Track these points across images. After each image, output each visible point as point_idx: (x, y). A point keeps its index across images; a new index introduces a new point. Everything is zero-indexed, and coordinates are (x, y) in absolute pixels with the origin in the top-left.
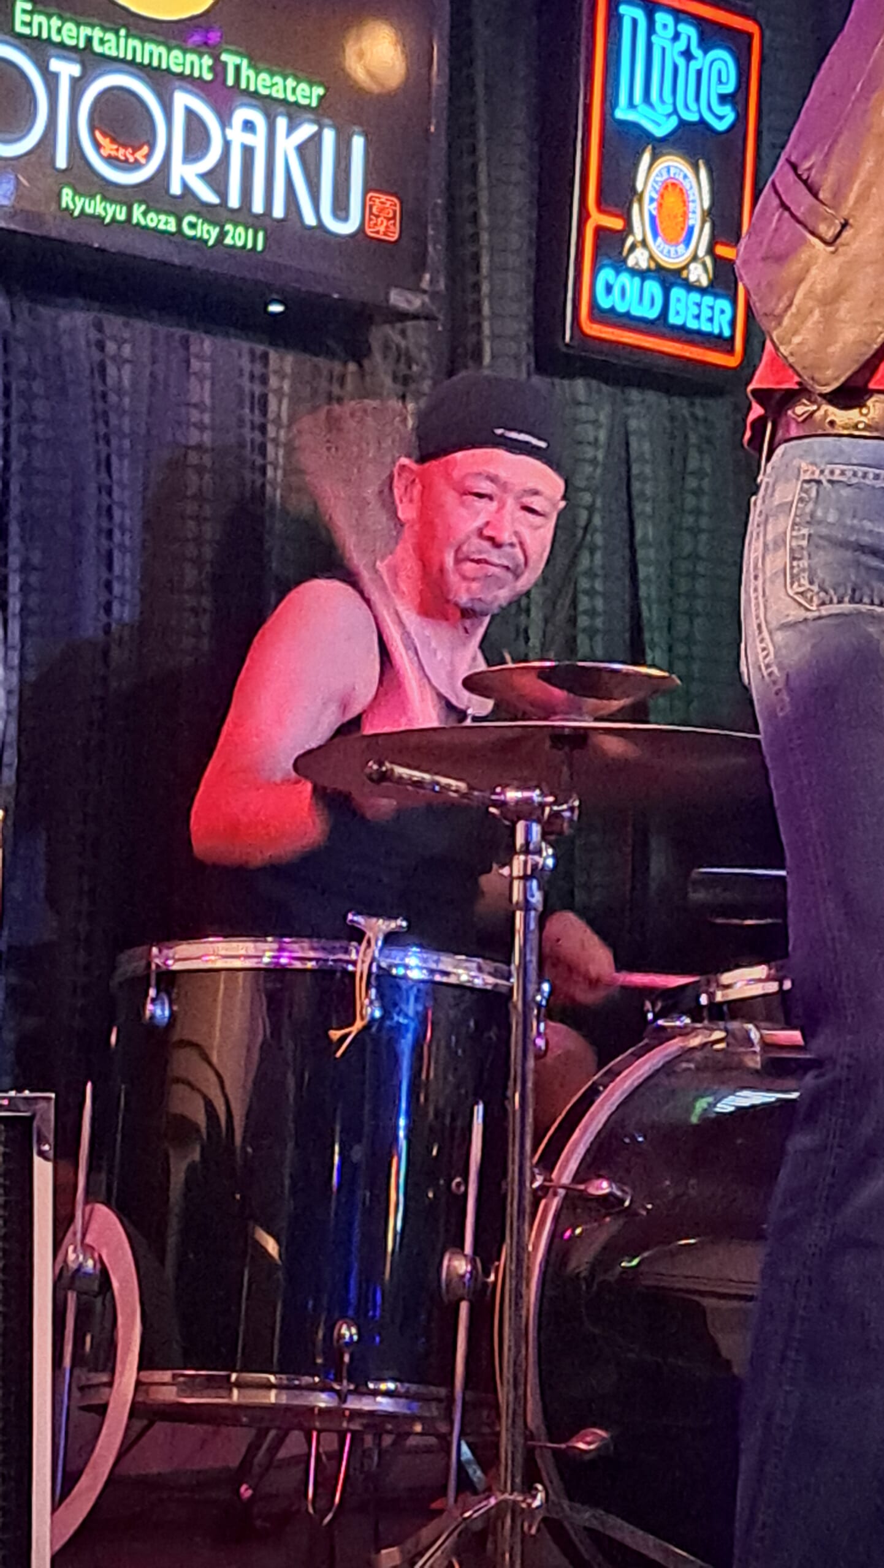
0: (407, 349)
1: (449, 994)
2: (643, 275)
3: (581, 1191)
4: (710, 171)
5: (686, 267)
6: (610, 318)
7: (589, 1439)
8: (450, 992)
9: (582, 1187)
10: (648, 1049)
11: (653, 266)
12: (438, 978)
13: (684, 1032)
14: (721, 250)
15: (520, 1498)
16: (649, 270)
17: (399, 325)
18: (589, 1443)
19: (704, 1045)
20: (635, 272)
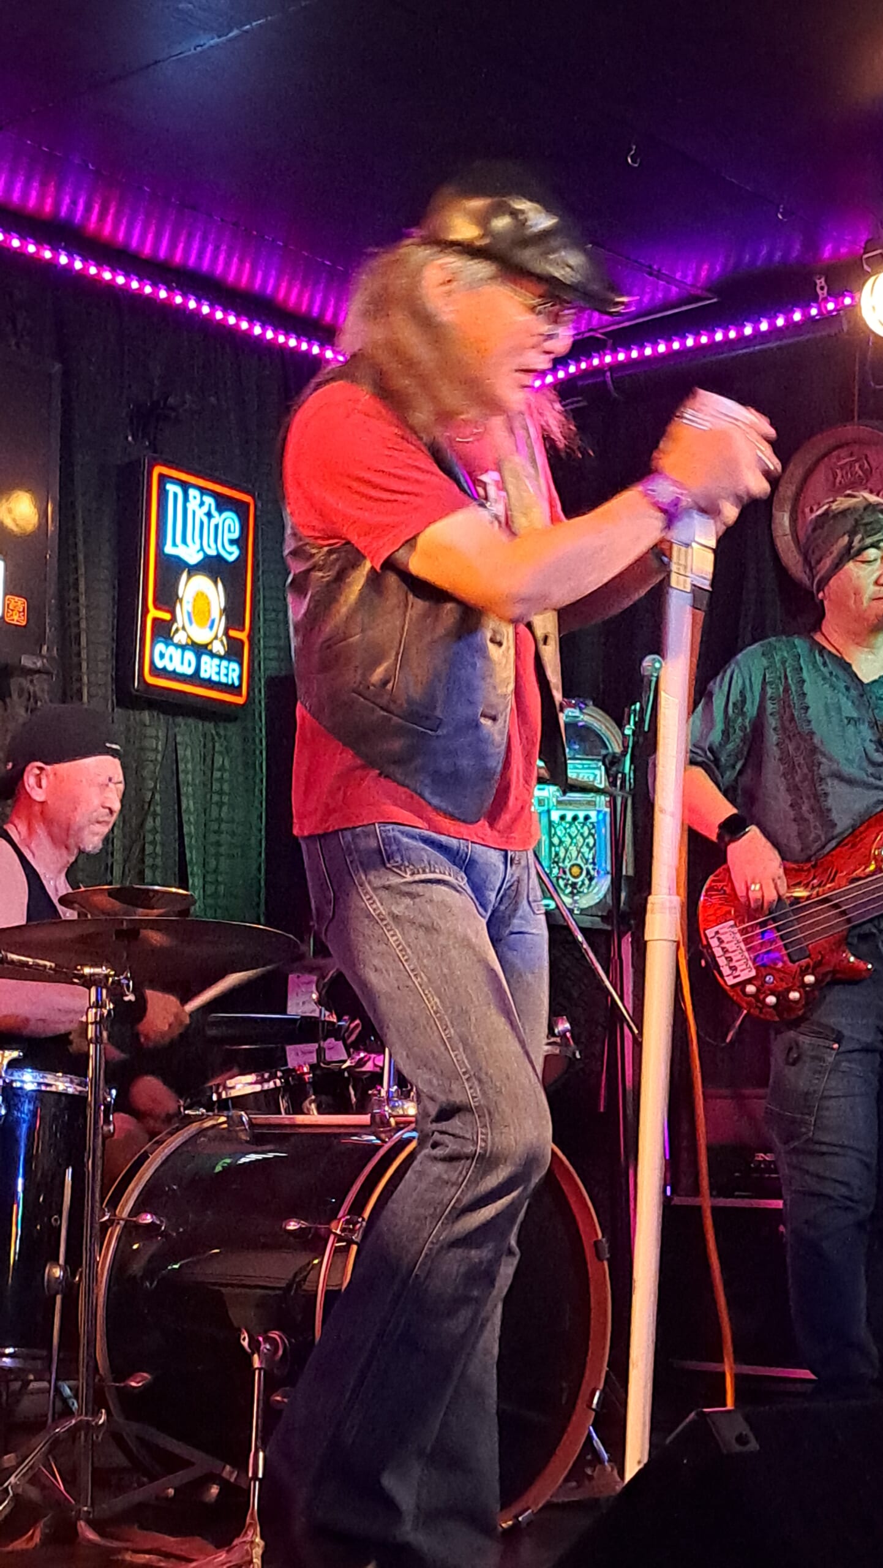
0: (35, 692)
1: (52, 1100)
2: (183, 648)
3: (135, 1222)
4: (224, 586)
5: (211, 643)
6: (163, 673)
7: (138, 1380)
8: (53, 1097)
9: (135, 1219)
10: (178, 1129)
11: (190, 642)
12: (43, 1088)
13: (200, 1118)
14: (233, 633)
15: (90, 1419)
16: (187, 644)
17: (29, 678)
18: (138, 1383)
19: (213, 1126)
20: (177, 646)
